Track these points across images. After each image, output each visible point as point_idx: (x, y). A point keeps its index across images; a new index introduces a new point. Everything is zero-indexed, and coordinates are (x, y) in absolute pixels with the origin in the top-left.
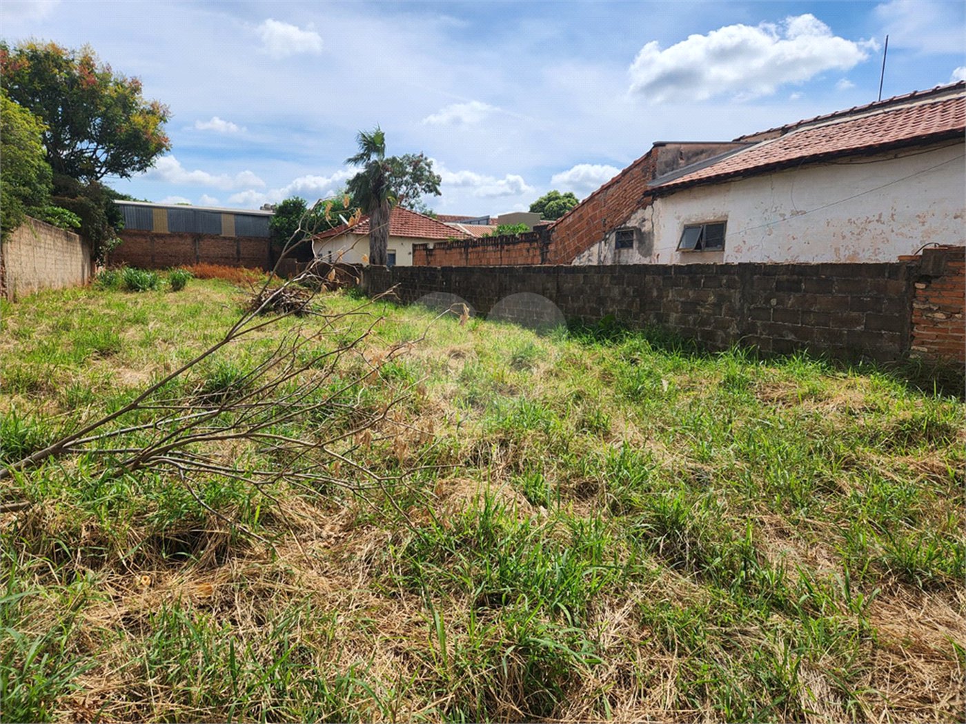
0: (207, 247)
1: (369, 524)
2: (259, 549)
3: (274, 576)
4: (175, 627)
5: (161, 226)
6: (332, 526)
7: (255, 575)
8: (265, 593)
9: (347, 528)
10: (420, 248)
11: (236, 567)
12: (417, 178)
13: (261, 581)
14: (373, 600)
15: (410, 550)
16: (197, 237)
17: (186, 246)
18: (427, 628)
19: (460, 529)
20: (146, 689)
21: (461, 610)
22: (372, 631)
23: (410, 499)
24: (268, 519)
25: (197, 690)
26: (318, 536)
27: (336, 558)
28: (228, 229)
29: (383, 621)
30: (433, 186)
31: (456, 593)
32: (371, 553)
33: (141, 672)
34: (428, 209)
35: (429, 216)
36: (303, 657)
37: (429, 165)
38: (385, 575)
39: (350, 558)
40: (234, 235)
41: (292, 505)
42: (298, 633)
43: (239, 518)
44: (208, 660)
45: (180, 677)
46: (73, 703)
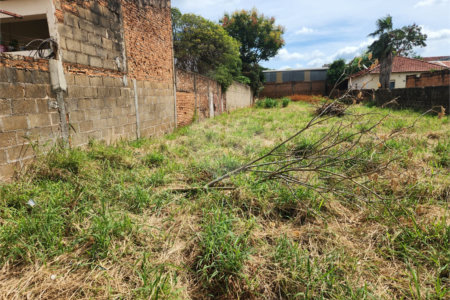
0: (298, 87)
1: (375, 221)
2: (319, 221)
3: (327, 234)
4: (285, 246)
5: (279, 80)
6: (354, 218)
7: (318, 232)
8: (322, 241)
9: (363, 221)
10: (411, 77)
11: (309, 227)
12: (411, 38)
13: (320, 236)
14: (376, 258)
15: (399, 238)
16: (294, 83)
17: (289, 87)
18: (408, 280)
19: (432, 233)
20: (274, 266)
21: (431, 276)
22: (376, 273)
23: (400, 212)
24: (324, 209)
25: (294, 274)
26: (348, 222)
27: (356, 233)
28: (307, 78)
29: (382, 270)
30: (421, 41)
31: (428, 266)
32: (375, 235)
33: (272, 259)
34: (417, 55)
35: (418, 59)
36: (340, 274)
37: (419, 30)
38: (384, 248)
39: (364, 235)
40: (309, 80)
41: (335, 205)
42: (337, 262)
43: (311, 206)
44: (298, 262)
45: (287, 266)
46: (249, 264)
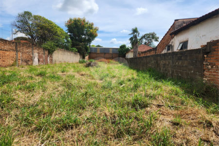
16: (105, 53)
17: (103, 55)
28: (111, 52)
37: (156, 35)
40: (111, 53)
